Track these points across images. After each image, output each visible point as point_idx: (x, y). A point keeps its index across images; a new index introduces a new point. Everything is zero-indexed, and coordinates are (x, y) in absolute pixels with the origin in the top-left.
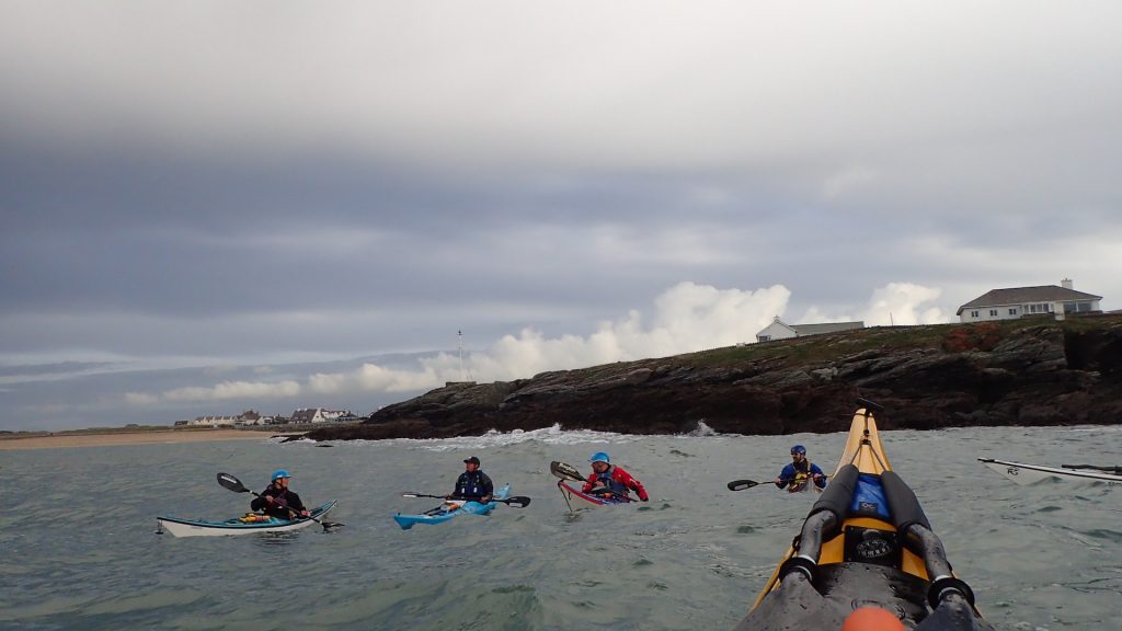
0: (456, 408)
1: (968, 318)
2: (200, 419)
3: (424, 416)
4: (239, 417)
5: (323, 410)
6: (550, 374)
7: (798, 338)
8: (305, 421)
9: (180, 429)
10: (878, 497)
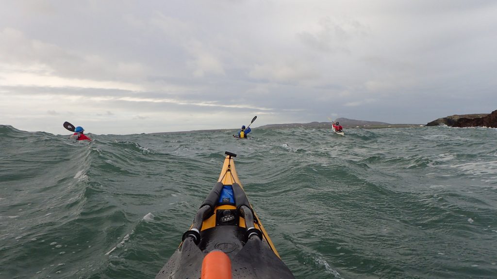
10: (230, 195)
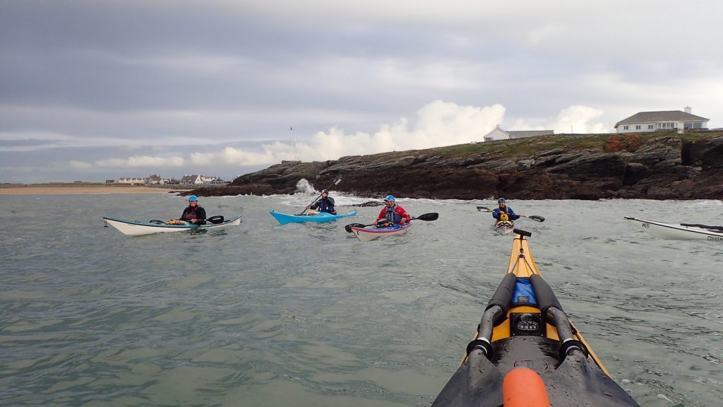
0: (289, 177)
1: (621, 130)
2: (122, 179)
3: (268, 182)
4: (147, 179)
5: (201, 176)
6: (350, 157)
7: (511, 139)
8: (190, 183)
9: (110, 185)
10: (530, 293)
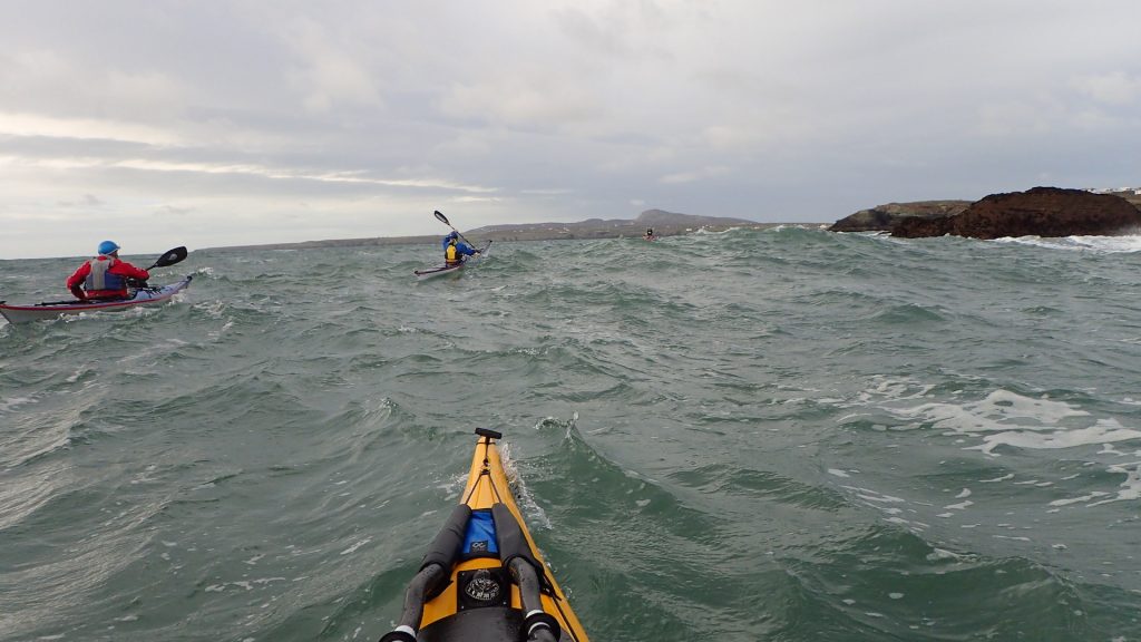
10: (489, 534)
